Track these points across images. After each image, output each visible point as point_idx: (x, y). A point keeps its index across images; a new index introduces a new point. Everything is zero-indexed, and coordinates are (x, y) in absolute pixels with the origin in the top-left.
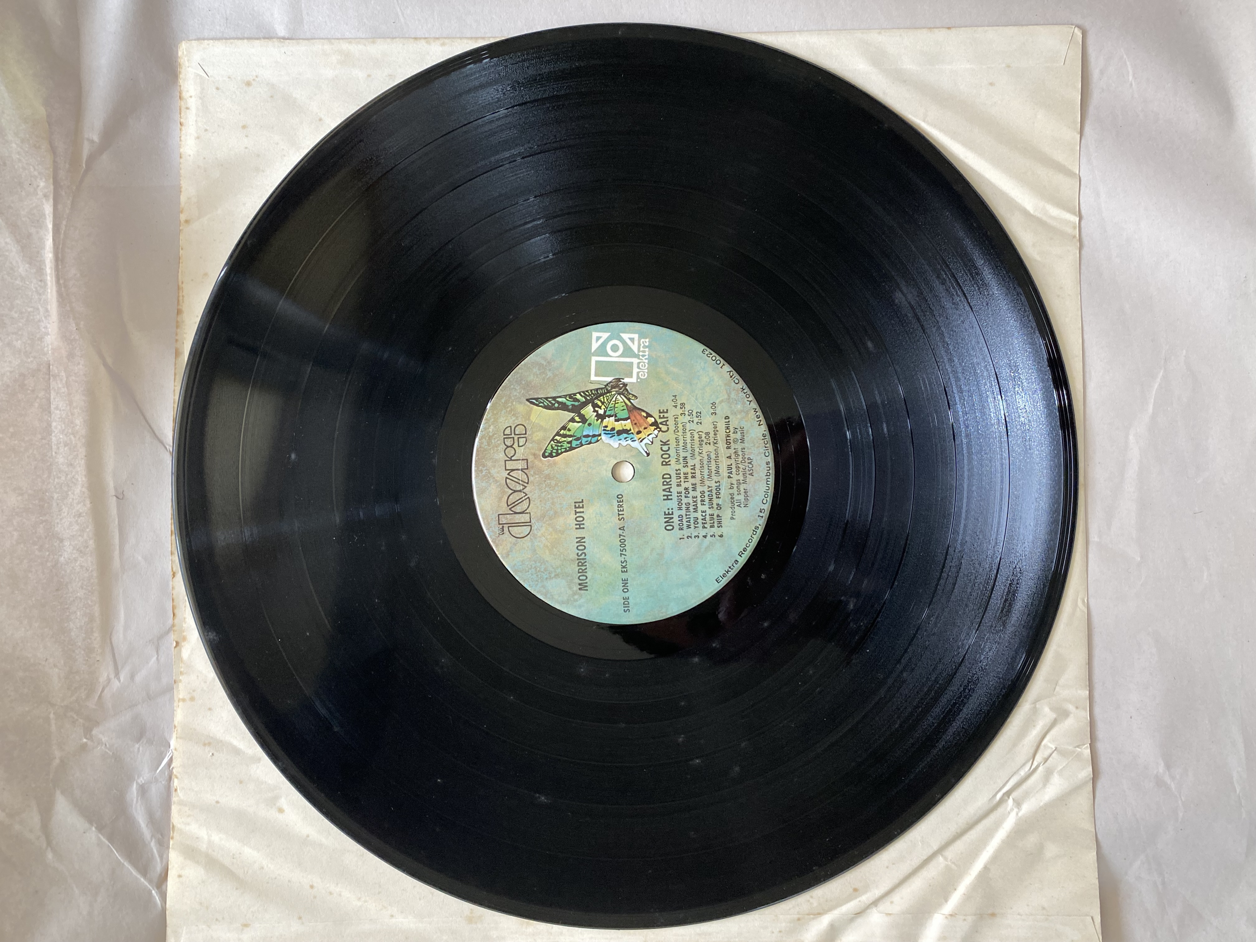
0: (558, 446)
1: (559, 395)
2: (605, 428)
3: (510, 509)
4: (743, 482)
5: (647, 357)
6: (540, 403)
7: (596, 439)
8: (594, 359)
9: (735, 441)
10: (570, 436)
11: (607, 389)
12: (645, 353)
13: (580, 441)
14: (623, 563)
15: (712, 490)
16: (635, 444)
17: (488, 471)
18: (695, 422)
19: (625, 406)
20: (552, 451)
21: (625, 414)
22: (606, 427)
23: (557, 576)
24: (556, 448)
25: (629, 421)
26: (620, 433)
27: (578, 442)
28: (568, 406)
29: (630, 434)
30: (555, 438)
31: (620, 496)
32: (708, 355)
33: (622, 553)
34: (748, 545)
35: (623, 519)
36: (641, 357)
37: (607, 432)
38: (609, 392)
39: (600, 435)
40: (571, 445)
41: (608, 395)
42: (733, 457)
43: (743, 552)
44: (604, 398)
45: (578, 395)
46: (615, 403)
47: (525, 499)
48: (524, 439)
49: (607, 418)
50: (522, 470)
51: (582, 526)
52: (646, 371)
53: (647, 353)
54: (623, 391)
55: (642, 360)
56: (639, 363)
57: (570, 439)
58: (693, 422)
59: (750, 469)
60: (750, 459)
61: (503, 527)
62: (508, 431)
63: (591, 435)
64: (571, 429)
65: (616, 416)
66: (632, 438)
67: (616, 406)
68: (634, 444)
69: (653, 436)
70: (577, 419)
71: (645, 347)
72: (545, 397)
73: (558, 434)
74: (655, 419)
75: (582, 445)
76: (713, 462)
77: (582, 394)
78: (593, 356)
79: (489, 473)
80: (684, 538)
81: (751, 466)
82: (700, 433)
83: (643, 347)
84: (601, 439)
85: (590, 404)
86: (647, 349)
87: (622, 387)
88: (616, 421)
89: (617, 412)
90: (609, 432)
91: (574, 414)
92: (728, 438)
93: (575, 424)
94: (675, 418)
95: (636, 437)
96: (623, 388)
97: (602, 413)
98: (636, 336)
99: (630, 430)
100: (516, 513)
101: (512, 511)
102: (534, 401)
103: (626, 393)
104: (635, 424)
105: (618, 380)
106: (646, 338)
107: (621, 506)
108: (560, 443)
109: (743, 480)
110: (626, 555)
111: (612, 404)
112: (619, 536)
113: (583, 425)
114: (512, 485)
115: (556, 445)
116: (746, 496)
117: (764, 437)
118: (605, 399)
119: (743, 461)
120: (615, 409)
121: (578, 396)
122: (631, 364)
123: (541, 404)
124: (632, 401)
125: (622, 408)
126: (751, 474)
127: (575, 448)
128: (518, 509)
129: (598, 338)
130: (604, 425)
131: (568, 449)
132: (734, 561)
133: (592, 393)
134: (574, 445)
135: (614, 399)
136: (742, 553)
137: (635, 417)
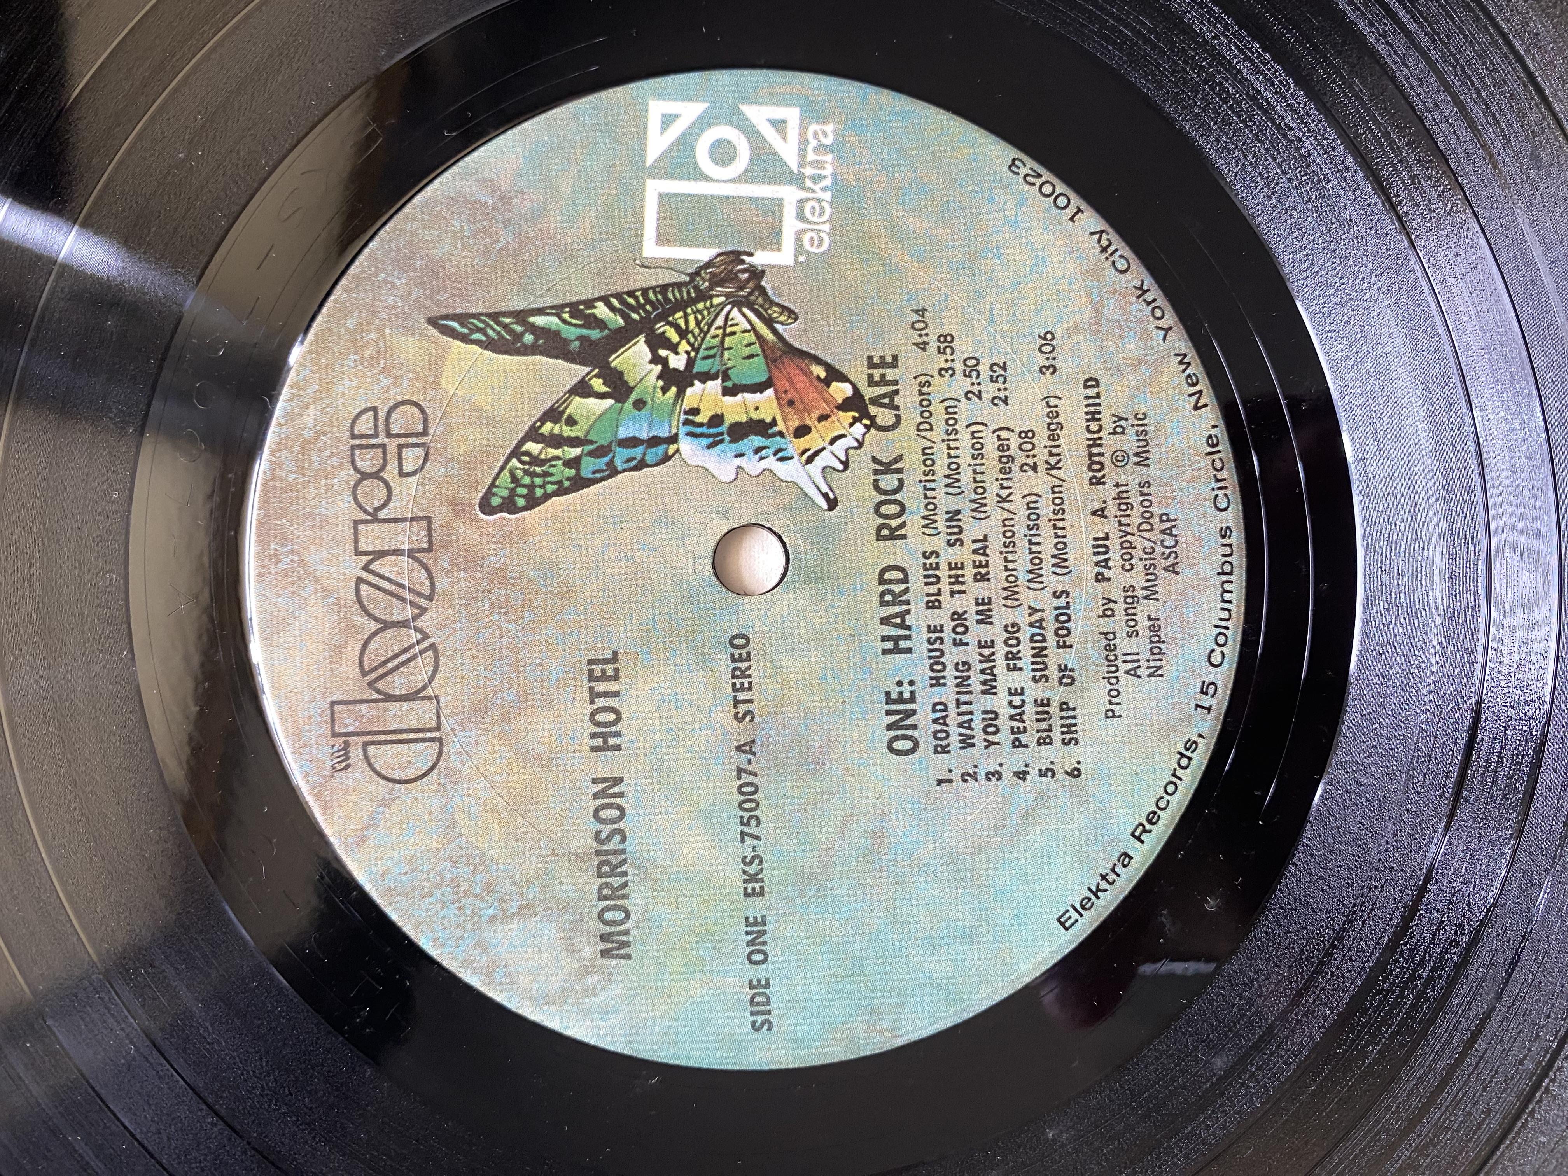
0: (533, 475)
1: (536, 306)
2: (691, 417)
3: (371, 684)
4: (1146, 593)
5: (828, 182)
6: (472, 331)
7: (659, 451)
8: (654, 188)
9: (1119, 459)
10: (574, 442)
11: (696, 288)
12: (823, 168)
13: (607, 459)
14: (751, 863)
15: (1043, 620)
16: (791, 470)
17: (296, 559)
18: (986, 397)
19: (757, 345)
20: (512, 491)
21: (757, 370)
22: (695, 411)
23: (526, 909)
24: (527, 480)
25: (770, 392)
26: (739, 431)
27: (601, 463)
28: (566, 341)
29: (774, 435)
30: (524, 449)
31: (740, 642)
32: (1029, 179)
33: (745, 829)
34: (1162, 804)
35: (748, 718)
36: (808, 183)
37: (698, 430)
38: (703, 296)
39: (674, 439)
40: (578, 470)
41: (700, 306)
42: (1112, 510)
43: (1148, 827)
44: (686, 316)
45: (600, 305)
46: (725, 335)
47: (421, 653)
48: (420, 452)
49: (696, 382)
50: (411, 553)
51: (612, 741)
52: (827, 227)
53: (828, 171)
54: (750, 294)
55: (812, 190)
56: (801, 203)
57: (576, 452)
58: (979, 397)
59: (1167, 551)
60: (1168, 520)
61: (347, 744)
62: (365, 425)
63: (644, 435)
64: (576, 418)
65: (726, 377)
66: (780, 450)
67: (726, 345)
68: (784, 470)
69: (852, 443)
70: (598, 385)
71: (822, 148)
72: (490, 311)
73: (533, 434)
74: (855, 387)
75: (614, 472)
76: (1046, 530)
77: (615, 302)
78: (653, 176)
79: (302, 563)
80: (950, 781)
81: (1170, 542)
82: (1004, 434)
83: (815, 150)
84: (677, 451)
85: (642, 338)
86: (829, 158)
87: (748, 280)
88: (728, 392)
89: (730, 364)
90: (704, 430)
91: (588, 369)
92: (1095, 450)
93: (592, 401)
94: (921, 385)
95: (793, 446)
96: (751, 284)
97: (681, 366)
98: (792, 115)
99: (774, 423)
100: (389, 698)
101: (378, 692)
102: (455, 325)
103: (760, 300)
104: (791, 403)
105: (732, 257)
106: (826, 121)
107: (744, 674)
108: (543, 462)
109: (1144, 588)
110: (758, 838)
111: (714, 337)
112: (735, 774)
113: (619, 405)
114: (379, 603)
115: (526, 472)
116: (1155, 639)
117: (1213, 446)
118: (691, 319)
119: (1147, 527)
120: (722, 355)
121: (601, 310)
122: (779, 203)
123: (478, 336)
124: (778, 326)
125: (748, 351)
126: (1172, 569)
127: (589, 483)
128: (398, 684)
129: (668, 121)
130: (686, 406)
131: (567, 484)
132: (1115, 856)
133: (648, 301)
134: (586, 473)
135: (720, 321)
136: (1145, 831)
137: (790, 380)
